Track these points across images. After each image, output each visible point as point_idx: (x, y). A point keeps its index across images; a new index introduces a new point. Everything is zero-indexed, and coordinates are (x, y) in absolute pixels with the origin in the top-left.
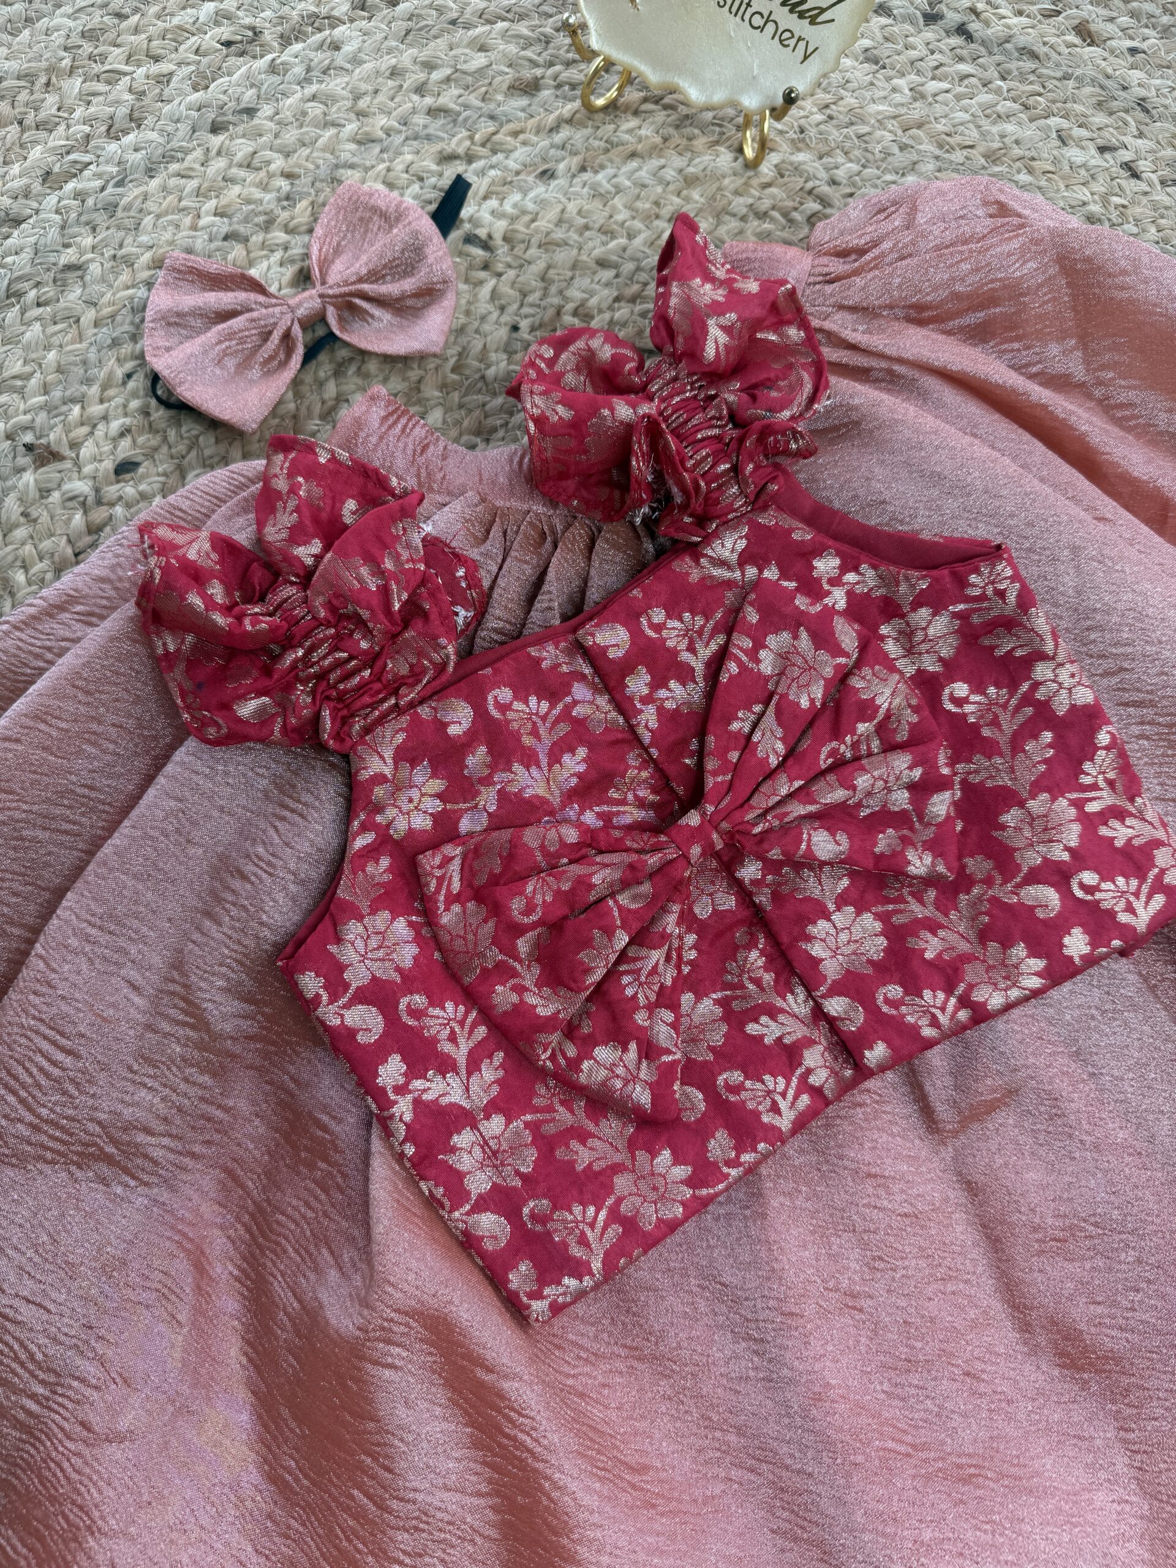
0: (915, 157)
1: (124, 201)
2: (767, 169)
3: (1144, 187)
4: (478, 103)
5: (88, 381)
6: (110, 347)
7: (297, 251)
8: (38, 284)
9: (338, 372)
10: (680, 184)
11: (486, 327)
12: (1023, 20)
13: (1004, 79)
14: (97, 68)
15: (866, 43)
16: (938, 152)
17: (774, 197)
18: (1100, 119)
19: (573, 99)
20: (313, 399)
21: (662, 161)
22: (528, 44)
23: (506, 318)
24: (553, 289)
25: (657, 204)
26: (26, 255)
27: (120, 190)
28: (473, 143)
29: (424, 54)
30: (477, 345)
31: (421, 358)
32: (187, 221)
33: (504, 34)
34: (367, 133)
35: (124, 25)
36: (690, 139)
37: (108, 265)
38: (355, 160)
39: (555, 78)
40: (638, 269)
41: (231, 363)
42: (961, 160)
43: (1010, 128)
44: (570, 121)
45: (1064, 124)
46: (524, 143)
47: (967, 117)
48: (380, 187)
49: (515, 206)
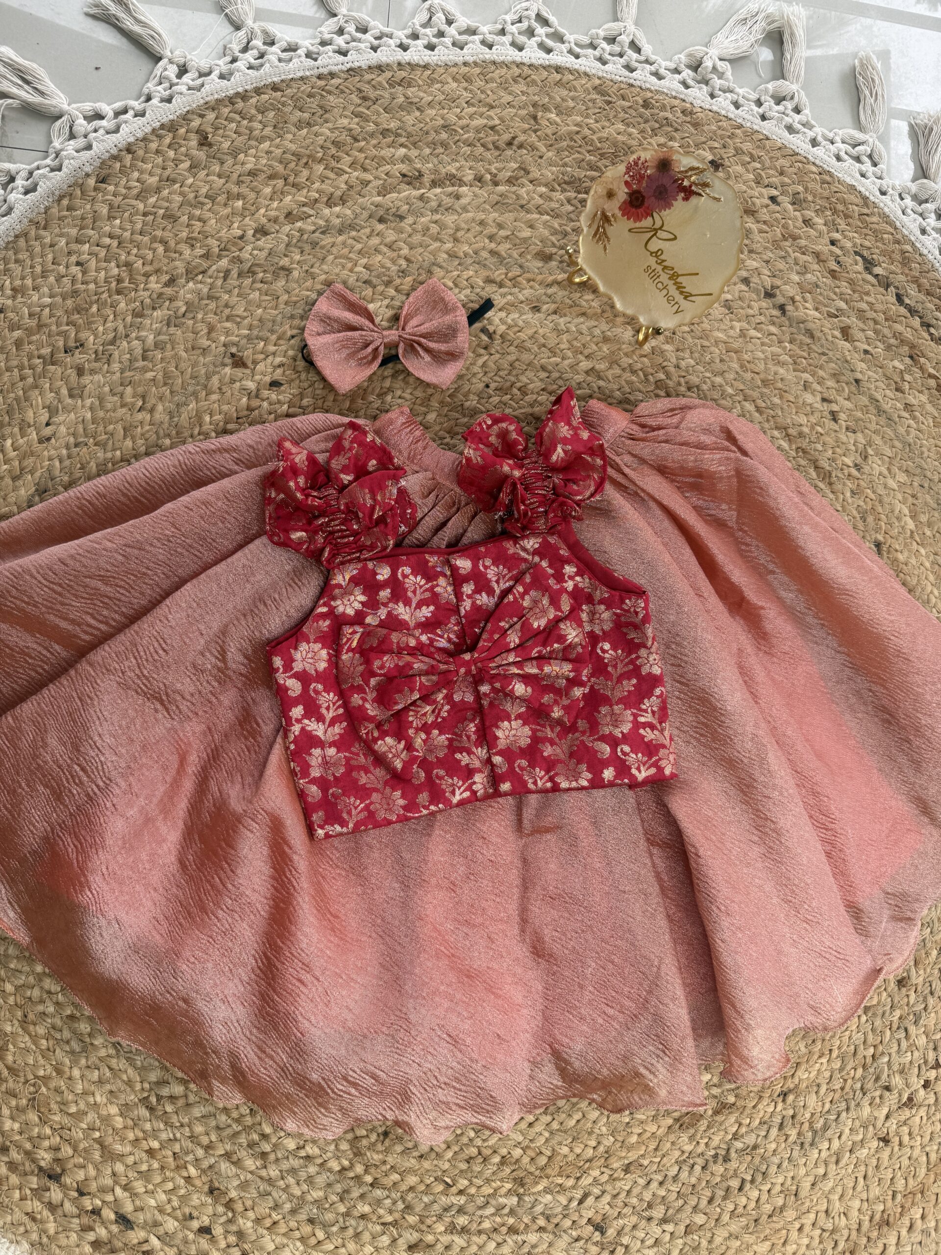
0: (725, 368)
1: (323, 243)
2: (647, 347)
3: (836, 427)
4: (516, 256)
5: (272, 331)
6: (289, 318)
7: (397, 303)
8: (265, 271)
9: (394, 376)
10: (600, 339)
11: (474, 380)
12: (817, 314)
13: (791, 342)
14: (333, 164)
15: (729, 297)
16: (738, 370)
17: (642, 363)
18: (831, 383)
19: (565, 272)
20: (377, 385)
22: (555, 232)
23: (485, 379)
24: (514, 373)
25: (584, 345)
26: (264, 254)
27: (322, 236)
28: (506, 277)
29: (500, 219)
30: (466, 388)
31: (435, 387)
32: (350, 265)
33: (545, 223)
34: (455, 252)
35: (356, 144)
37: (303, 275)
38: (444, 264)
40: (560, 377)
41: (345, 352)
43: (781, 371)
45: (811, 379)
46: (531, 287)
47: (762, 356)
49: (513, 320)
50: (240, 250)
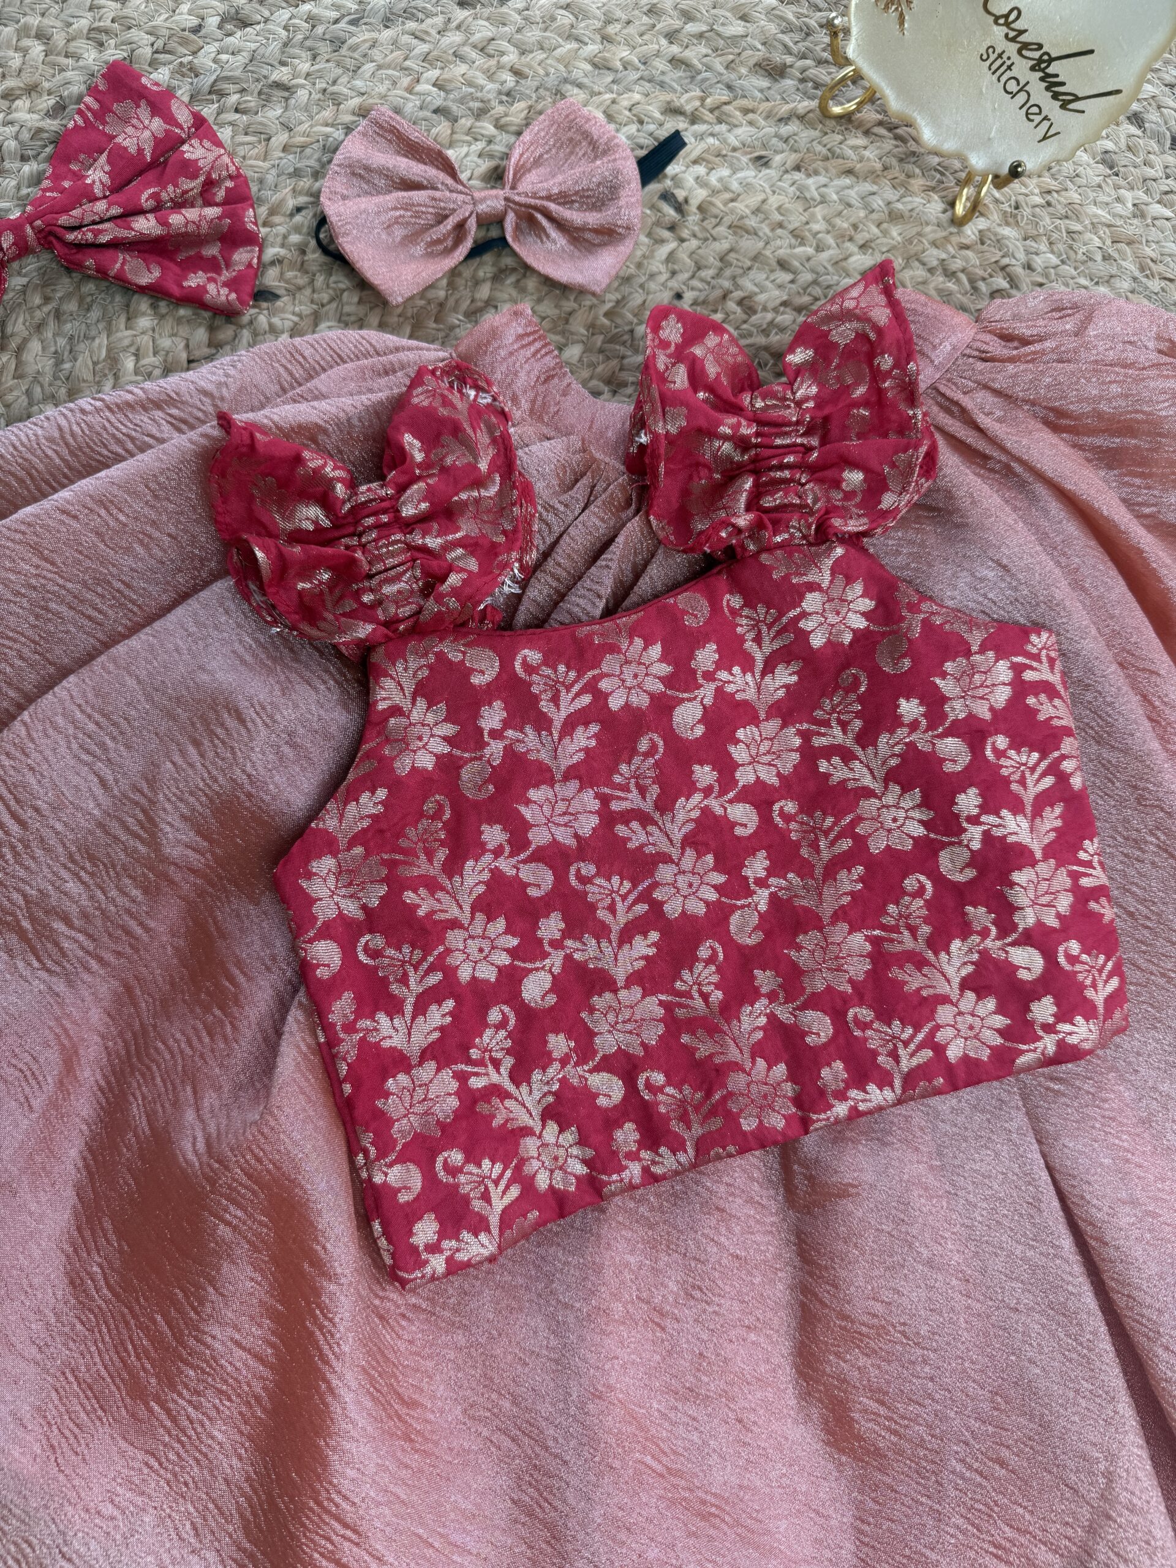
0: (1114, 270)
1: (352, 41)
2: (970, 231)
4: (721, 69)
6: (291, 176)
7: (499, 148)
8: (243, 91)
9: (497, 278)
10: (883, 216)
11: (652, 286)
15: (1109, 145)
16: (1137, 274)
17: (967, 260)
19: (812, 98)
20: (464, 293)
21: (875, 188)
22: (789, 29)
23: (674, 284)
24: (728, 272)
25: (855, 227)
26: (241, 59)
27: (352, 28)
28: (702, 105)
30: (637, 299)
31: (581, 292)
32: (406, 81)
33: (770, 11)
34: (605, 59)
36: (908, 176)
37: (316, 96)
38: (585, 81)
39: (803, 71)
40: (815, 282)
41: (399, 232)
42: (1157, 289)
44: (801, 118)
46: (751, 123)
48: (600, 116)
49: (720, 180)
50: (194, 53)
